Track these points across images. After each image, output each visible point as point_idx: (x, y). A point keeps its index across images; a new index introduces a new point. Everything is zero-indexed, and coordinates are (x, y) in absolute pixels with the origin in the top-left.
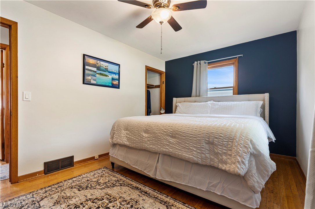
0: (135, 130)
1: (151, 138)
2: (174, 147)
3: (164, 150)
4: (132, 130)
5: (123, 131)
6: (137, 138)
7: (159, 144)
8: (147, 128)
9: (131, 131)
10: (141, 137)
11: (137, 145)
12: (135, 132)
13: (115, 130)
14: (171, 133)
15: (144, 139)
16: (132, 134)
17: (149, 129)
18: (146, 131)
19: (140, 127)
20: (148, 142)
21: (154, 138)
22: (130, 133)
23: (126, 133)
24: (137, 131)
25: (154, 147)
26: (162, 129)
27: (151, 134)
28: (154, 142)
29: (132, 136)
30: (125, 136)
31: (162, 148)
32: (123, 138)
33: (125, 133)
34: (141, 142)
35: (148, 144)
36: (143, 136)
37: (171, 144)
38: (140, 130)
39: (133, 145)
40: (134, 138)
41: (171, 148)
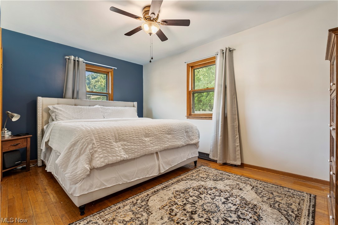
0: (134, 137)
1: (153, 140)
2: (172, 141)
3: (166, 146)
4: (130, 139)
5: (115, 144)
6: (138, 146)
7: (161, 143)
8: (147, 132)
9: (128, 140)
10: (143, 143)
11: (139, 153)
12: (135, 140)
13: (95, 147)
14: (167, 132)
15: (146, 144)
16: (131, 143)
17: (149, 133)
18: (147, 135)
19: (139, 133)
20: (151, 145)
21: (156, 139)
22: (128, 142)
23: (122, 145)
24: (137, 137)
25: (157, 147)
26: (161, 130)
27: (153, 137)
28: (157, 143)
29: (132, 145)
30: (122, 149)
31: (164, 146)
32: (120, 152)
33: (120, 145)
34: (144, 147)
35: (152, 146)
36: (146, 141)
37: (169, 139)
38: (140, 136)
39: (134, 156)
40: (136, 147)
41: (170, 143)
